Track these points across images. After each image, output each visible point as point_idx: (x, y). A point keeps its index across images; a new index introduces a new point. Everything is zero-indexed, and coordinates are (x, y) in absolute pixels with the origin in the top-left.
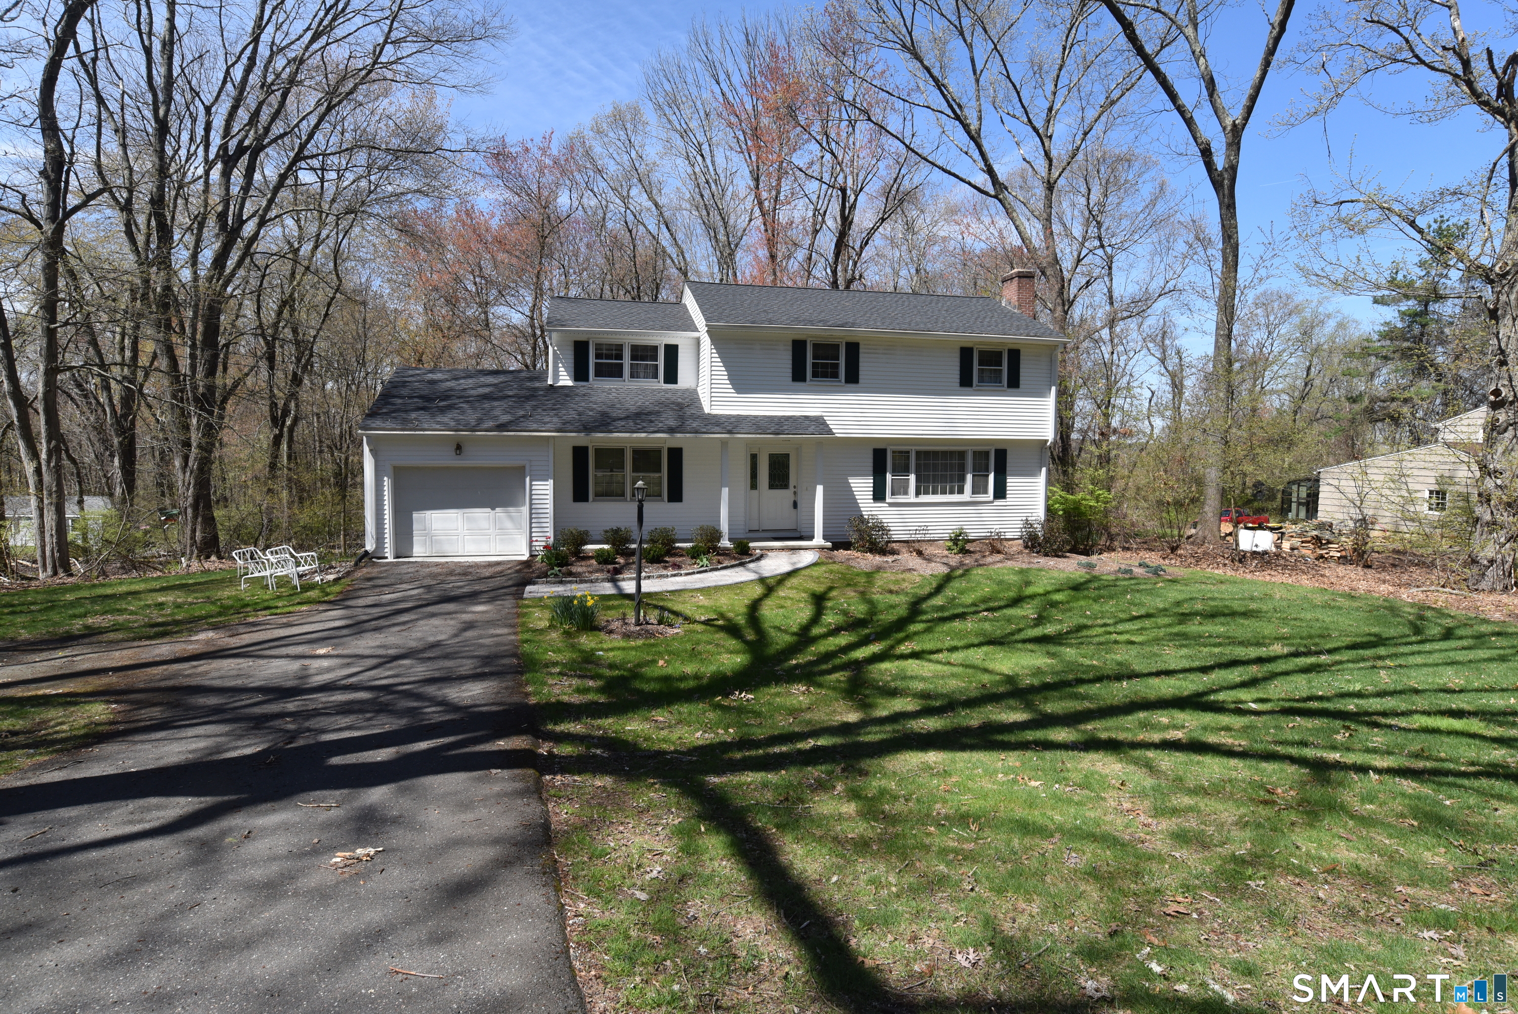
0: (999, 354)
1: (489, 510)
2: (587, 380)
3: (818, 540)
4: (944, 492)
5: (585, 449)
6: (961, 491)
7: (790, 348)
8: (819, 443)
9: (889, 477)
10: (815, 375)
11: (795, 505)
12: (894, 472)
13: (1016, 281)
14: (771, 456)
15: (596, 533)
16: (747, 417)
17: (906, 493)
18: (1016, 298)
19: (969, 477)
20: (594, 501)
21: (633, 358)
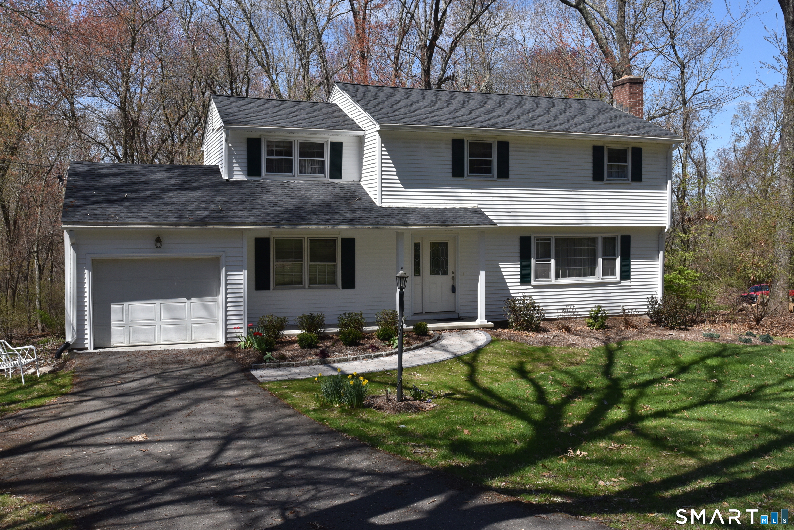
0: (624, 152)
1: (185, 300)
2: (259, 175)
3: (481, 320)
4: (579, 275)
5: (266, 240)
6: (593, 274)
7: (450, 146)
8: (481, 233)
9: (533, 262)
10: (471, 171)
11: (454, 289)
12: (538, 258)
13: (627, 87)
14: (433, 245)
15: (292, 319)
16: (415, 209)
17: (547, 276)
18: (627, 102)
19: (600, 261)
20: (275, 289)
21: (302, 154)
